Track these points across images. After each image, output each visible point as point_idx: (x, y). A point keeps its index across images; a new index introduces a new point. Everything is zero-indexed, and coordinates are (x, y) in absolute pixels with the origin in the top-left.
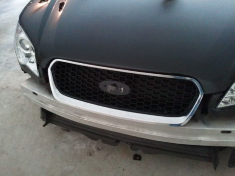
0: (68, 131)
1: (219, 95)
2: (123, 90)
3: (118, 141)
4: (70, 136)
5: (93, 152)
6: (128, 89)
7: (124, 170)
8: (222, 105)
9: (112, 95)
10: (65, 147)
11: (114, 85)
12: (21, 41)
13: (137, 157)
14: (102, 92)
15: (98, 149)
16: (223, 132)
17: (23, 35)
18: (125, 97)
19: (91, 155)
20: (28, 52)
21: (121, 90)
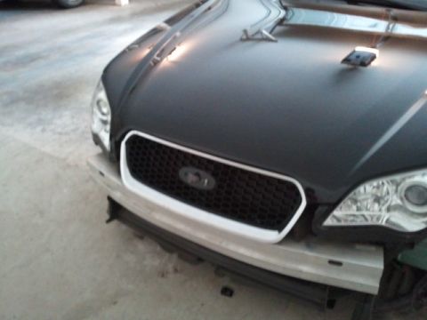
0: (141, 238)
1: (326, 208)
2: (207, 182)
3: (200, 260)
4: (141, 246)
5: (167, 273)
6: (213, 182)
7: (202, 305)
8: (329, 222)
9: (193, 188)
10: (130, 258)
11: (197, 175)
12: (98, 102)
13: (227, 292)
14: (181, 182)
15: (176, 271)
16: (331, 262)
17: (102, 95)
18: (208, 192)
19: (163, 276)
20: (104, 118)
21: (204, 182)
